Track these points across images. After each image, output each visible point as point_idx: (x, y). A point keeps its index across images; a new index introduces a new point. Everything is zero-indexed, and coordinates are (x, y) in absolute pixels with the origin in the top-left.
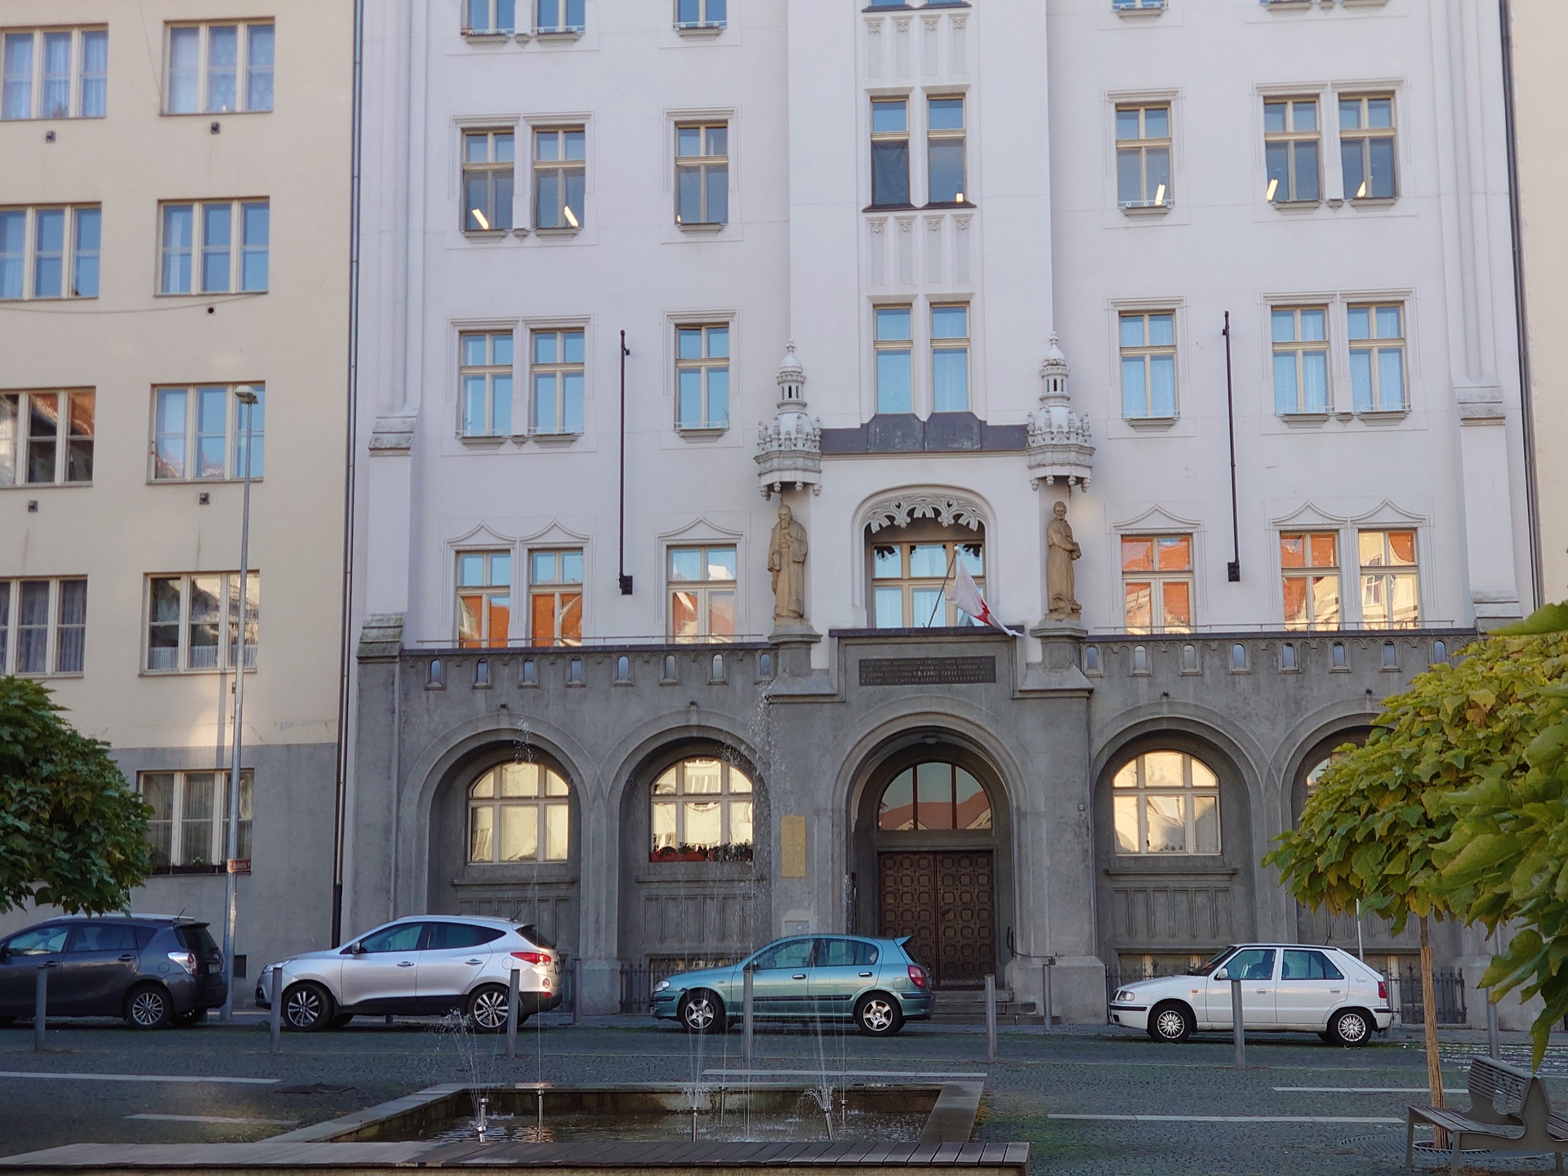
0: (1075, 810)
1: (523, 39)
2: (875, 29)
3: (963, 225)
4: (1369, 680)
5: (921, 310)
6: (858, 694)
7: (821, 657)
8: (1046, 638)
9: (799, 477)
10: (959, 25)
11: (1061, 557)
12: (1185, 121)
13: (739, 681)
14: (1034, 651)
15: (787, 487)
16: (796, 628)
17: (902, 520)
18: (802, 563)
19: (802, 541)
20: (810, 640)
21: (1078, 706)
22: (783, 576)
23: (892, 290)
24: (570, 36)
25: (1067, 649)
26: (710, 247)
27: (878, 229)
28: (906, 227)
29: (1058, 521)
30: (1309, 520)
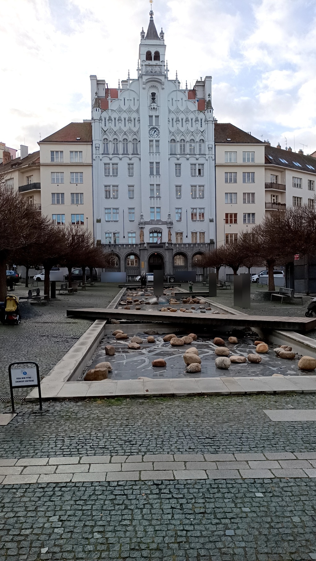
0: (171, 261)
1: (111, 176)
2: (150, 177)
3: (160, 199)
4: (200, 248)
5: (155, 208)
6: (149, 249)
7: (145, 245)
8: (168, 243)
9: (143, 227)
10: (159, 177)
11: (170, 235)
12: (183, 188)
13: (137, 248)
14: (167, 245)
15: (142, 227)
16: (143, 242)
17: (154, 231)
18: (143, 235)
19: (143, 233)
20: (144, 243)
21: (171, 251)
22: (141, 237)
23: (152, 206)
24: (116, 176)
25: (171, 245)
26: (132, 200)
27: (151, 199)
28: (154, 199)
29: (169, 231)
30: (194, 231)
